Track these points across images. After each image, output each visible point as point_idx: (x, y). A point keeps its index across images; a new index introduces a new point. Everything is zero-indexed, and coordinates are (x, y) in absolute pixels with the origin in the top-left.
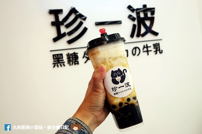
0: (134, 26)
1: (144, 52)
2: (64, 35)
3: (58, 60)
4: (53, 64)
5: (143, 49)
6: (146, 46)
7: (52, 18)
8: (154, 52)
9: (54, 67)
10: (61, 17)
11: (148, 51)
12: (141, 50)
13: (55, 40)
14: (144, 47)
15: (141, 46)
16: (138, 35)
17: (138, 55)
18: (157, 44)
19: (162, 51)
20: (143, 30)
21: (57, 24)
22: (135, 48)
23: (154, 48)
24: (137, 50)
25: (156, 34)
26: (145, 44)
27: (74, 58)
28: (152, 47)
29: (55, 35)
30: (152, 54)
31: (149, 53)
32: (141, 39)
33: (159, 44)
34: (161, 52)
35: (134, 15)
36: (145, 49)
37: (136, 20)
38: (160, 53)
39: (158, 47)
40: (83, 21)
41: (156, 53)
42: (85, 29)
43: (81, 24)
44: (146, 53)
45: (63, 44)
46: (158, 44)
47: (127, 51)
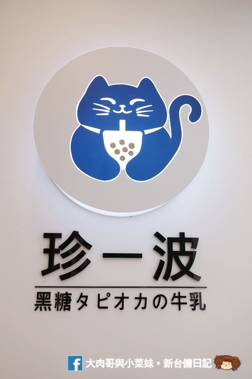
0: (162, 263)
1: (172, 303)
2: (58, 267)
3: (42, 301)
4: (35, 305)
5: (172, 300)
6: (177, 295)
7: (46, 244)
8: (191, 305)
9: (36, 310)
10: (58, 243)
11: (179, 304)
12: (169, 301)
13: (44, 273)
14: (174, 296)
15: (169, 294)
16: (166, 278)
17: (162, 308)
19: (205, 305)
20: (175, 269)
21: (50, 252)
22: (159, 296)
23: (191, 300)
24: (162, 299)
25: (197, 278)
26: (176, 291)
27: (64, 300)
28: (188, 298)
29: (45, 266)
30: (187, 309)
31: (182, 306)
32: (170, 283)
33: (200, 293)
34: (203, 308)
35: (164, 246)
36: (176, 300)
37: (166, 255)
38: (201, 309)
39: (198, 298)
40: (85, 250)
41: (194, 309)
42: (88, 262)
43: (83, 253)
44: (177, 306)
45: (53, 279)
46: (198, 294)
47: (146, 299)
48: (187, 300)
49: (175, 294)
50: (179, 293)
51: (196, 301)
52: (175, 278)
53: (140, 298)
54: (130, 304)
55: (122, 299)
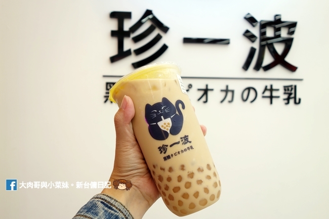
0: (252, 51)
1: (264, 97)
2: (128, 53)
4: (105, 97)
5: (263, 93)
6: (269, 87)
7: (113, 25)
8: (284, 99)
9: (105, 102)
10: (128, 25)
11: (271, 97)
12: (260, 94)
13: (113, 59)
14: (266, 89)
15: (260, 86)
16: (257, 68)
17: (252, 102)
18: (291, 86)
19: (300, 100)
20: (268, 59)
21: (119, 35)
22: (249, 89)
23: (285, 93)
24: (252, 93)
25: (292, 69)
26: (268, 83)
28: (282, 91)
29: (114, 52)
30: (279, 103)
31: (274, 100)
32: (261, 74)
33: (295, 86)
34: (297, 102)
35: (256, 31)
36: (267, 93)
37: (258, 41)
38: (295, 103)
39: (293, 91)
40: (162, 34)
41: (288, 103)
42: (164, 48)
43: (158, 38)
44: (268, 100)
45: (124, 67)
46: (293, 87)
47: (233, 92)
48: (281, 94)
49: (266, 87)
50: (271, 86)
51: (291, 94)
52: (267, 68)
53: (227, 91)
54: (215, 96)
55: (206, 91)
